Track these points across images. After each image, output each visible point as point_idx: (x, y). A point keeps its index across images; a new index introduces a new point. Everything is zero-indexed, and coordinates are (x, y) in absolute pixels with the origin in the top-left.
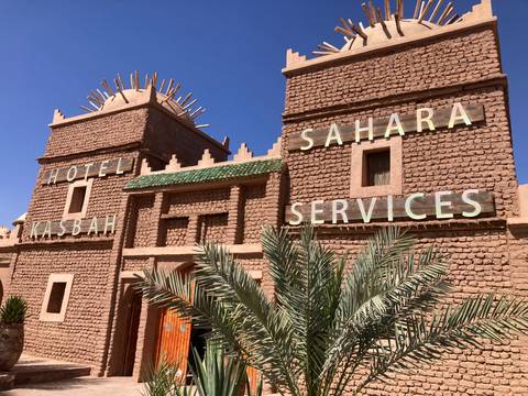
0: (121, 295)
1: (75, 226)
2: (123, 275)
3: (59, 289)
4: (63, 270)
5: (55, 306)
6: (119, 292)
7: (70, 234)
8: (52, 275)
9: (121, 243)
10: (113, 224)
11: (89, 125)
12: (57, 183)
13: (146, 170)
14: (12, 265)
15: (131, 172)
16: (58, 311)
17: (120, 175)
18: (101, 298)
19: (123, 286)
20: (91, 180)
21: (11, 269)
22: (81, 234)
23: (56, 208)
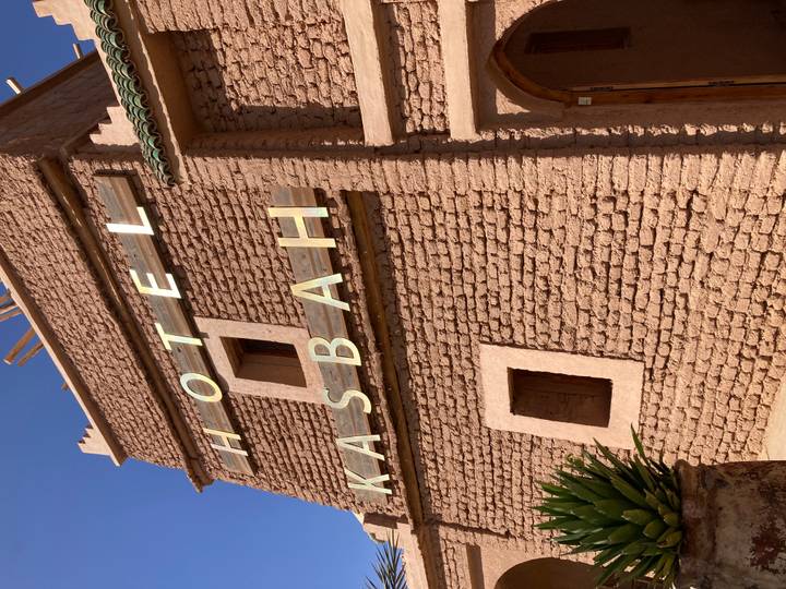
0: (542, 123)
1: (333, 358)
2: (462, 128)
3: (530, 392)
4: (470, 385)
5: (589, 399)
6: (534, 133)
7: (361, 371)
8: (489, 422)
9: (348, 154)
10: (298, 215)
11: (75, 351)
12: (237, 429)
13: (119, 129)
14: (470, 538)
15: (132, 178)
16: (603, 388)
17: (155, 219)
18: (555, 221)
19: (509, 121)
20: (202, 324)
21: (481, 540)
22: (352, 337)
23: (302, 428)
